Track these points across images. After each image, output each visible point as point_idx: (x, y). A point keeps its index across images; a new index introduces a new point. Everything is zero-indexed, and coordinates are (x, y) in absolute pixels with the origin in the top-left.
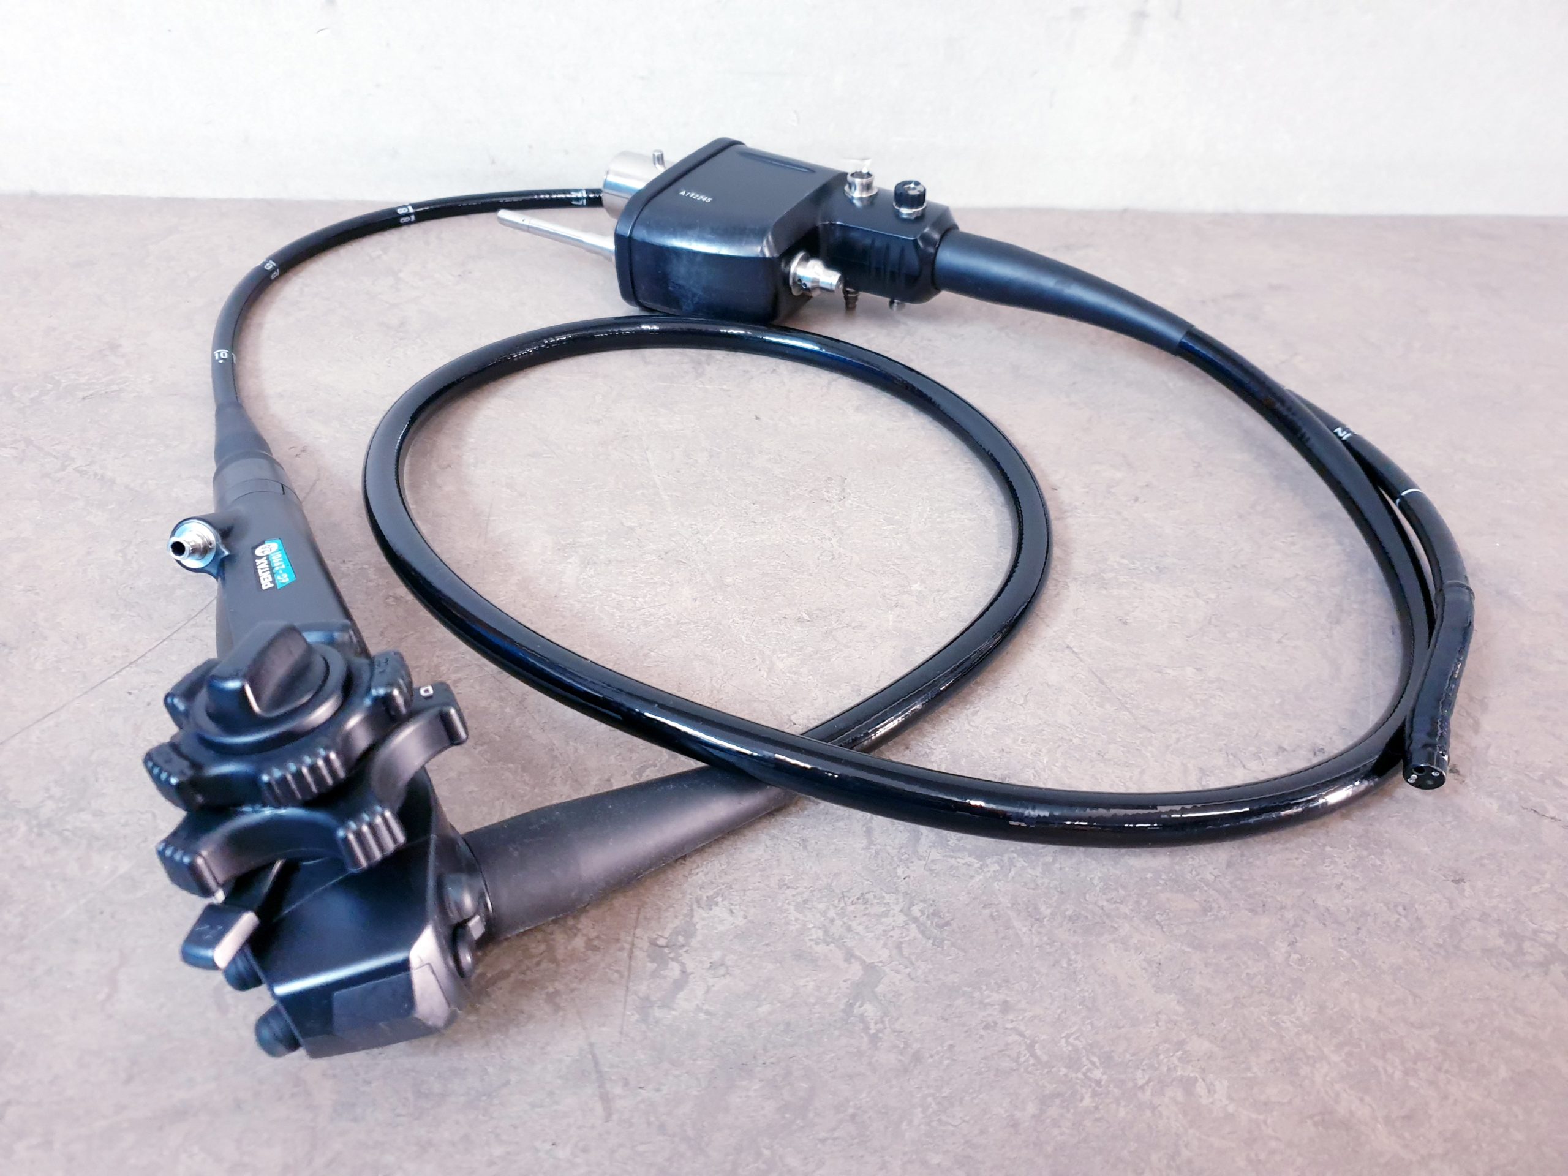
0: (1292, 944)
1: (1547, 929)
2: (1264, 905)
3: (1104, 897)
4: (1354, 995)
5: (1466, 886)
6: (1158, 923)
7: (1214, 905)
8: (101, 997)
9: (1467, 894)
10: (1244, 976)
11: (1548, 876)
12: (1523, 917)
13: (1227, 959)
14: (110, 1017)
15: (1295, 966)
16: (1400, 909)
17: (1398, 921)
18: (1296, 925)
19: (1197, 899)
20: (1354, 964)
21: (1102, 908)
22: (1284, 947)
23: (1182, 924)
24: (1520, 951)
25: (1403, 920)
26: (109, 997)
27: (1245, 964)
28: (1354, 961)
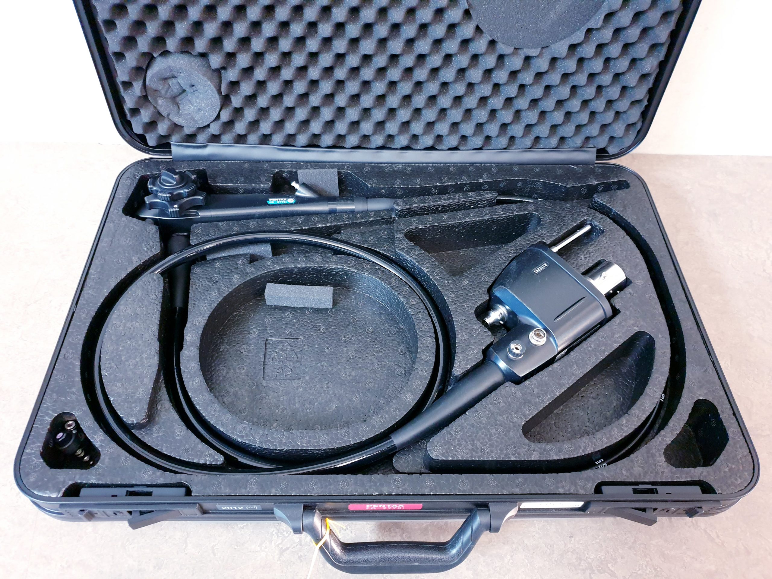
0: (512, 556)
1: (591, 557)
5: (573, 539)
7: (493, 540)
8: (184, 547)
9: (572, 542)
10: (494, 566)
11: (600, 537)
12: (586, 552)
14: (186, 554)
15: (510, 564)
16: (549, 546)
17: (547, 550)
18: (515, 550)
22: (509, 557)
24: (579, 564)
25: (548, 550)
26: (185, 548)
27: (495, 562)
28: (528, 564)
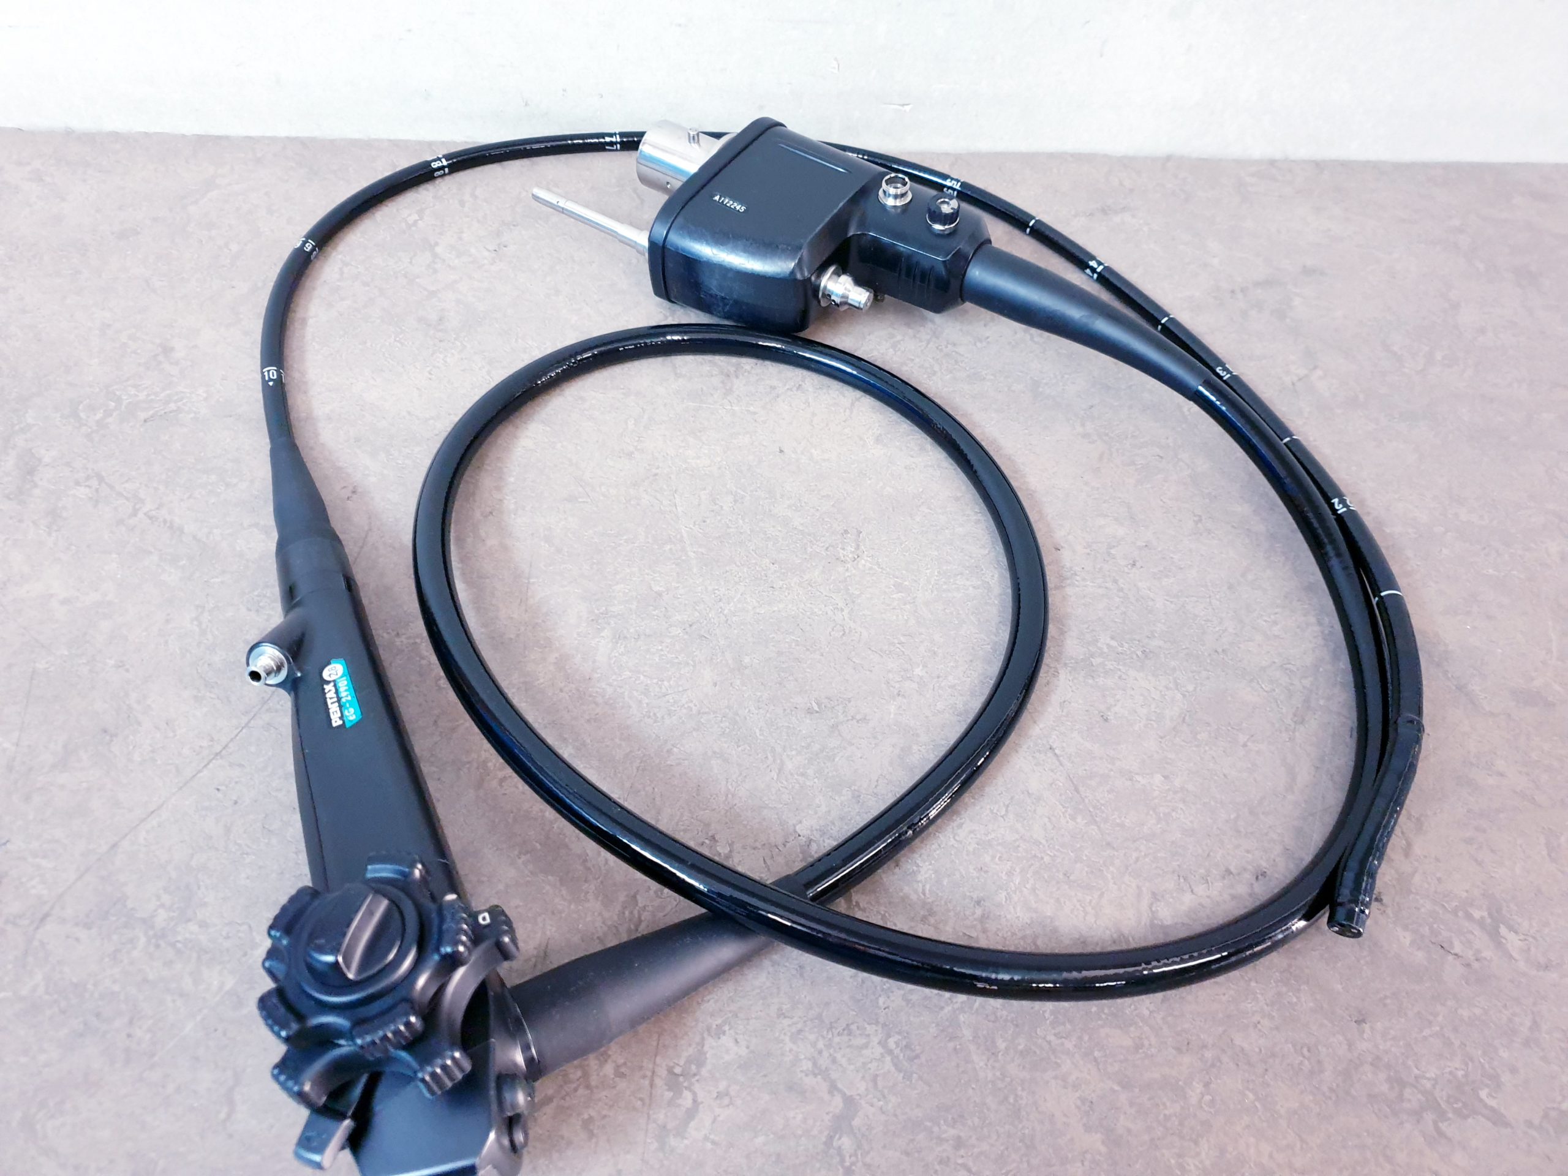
0: (1207, 1085)
1: (1428, 1075)
2: (1188, 1044)
3: (1053, 1031)
4: (1252, 1140)
5: (1366, 1027)
6: (1095, 1060)
7: (1146, 1043)
8: (222, 1116)
9: (1365, 1036)
10: (1162, 1116)
11: (1440, 1018)
12: (1410, 1063)
13: (1149, 1099)
14: (231, 1136)
15: (1206, 1108)
16: (1305, 1050)
17: (1301, 1063)
18: (1213, 1065)
19: (1132, 1036)
20: (1257, 1107)
21: (1049, 1043)
22: (1198, 1087)
23: (1115, 1061)
24: (1401, 1098)
25: (1306, 1062)
26: (229, 1116)
27: (1164, 1104)
28: (1257, 1104)
